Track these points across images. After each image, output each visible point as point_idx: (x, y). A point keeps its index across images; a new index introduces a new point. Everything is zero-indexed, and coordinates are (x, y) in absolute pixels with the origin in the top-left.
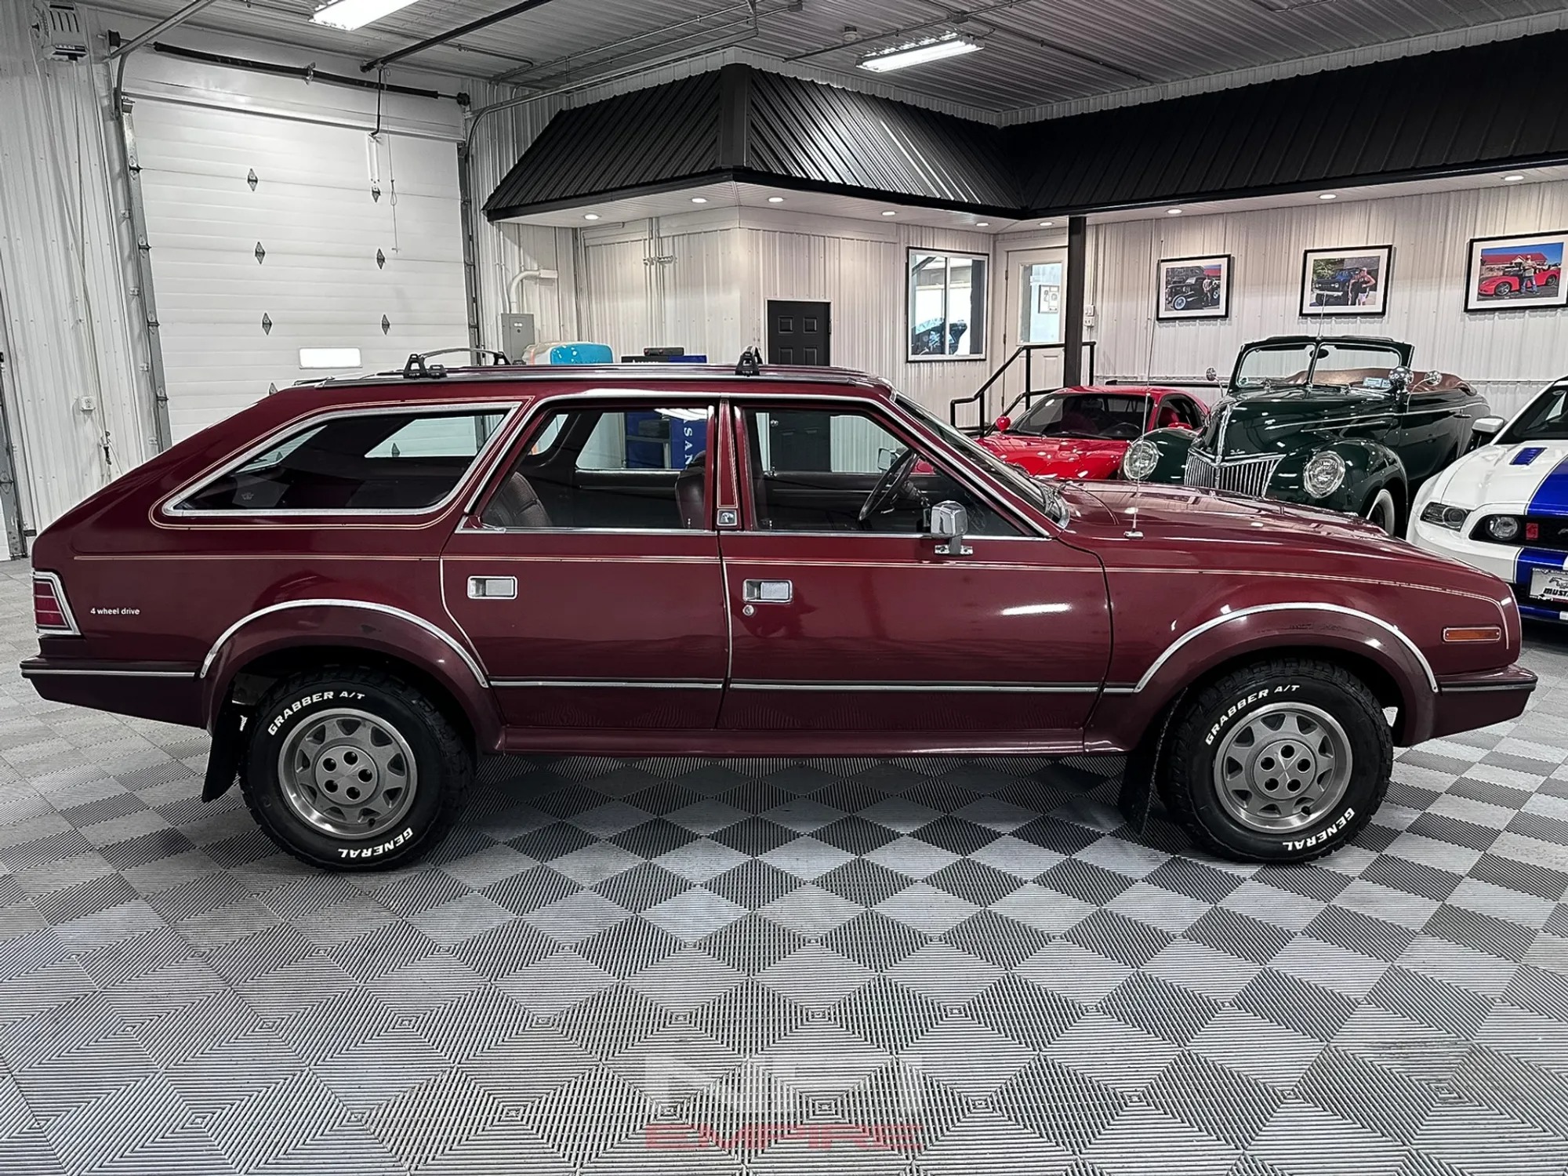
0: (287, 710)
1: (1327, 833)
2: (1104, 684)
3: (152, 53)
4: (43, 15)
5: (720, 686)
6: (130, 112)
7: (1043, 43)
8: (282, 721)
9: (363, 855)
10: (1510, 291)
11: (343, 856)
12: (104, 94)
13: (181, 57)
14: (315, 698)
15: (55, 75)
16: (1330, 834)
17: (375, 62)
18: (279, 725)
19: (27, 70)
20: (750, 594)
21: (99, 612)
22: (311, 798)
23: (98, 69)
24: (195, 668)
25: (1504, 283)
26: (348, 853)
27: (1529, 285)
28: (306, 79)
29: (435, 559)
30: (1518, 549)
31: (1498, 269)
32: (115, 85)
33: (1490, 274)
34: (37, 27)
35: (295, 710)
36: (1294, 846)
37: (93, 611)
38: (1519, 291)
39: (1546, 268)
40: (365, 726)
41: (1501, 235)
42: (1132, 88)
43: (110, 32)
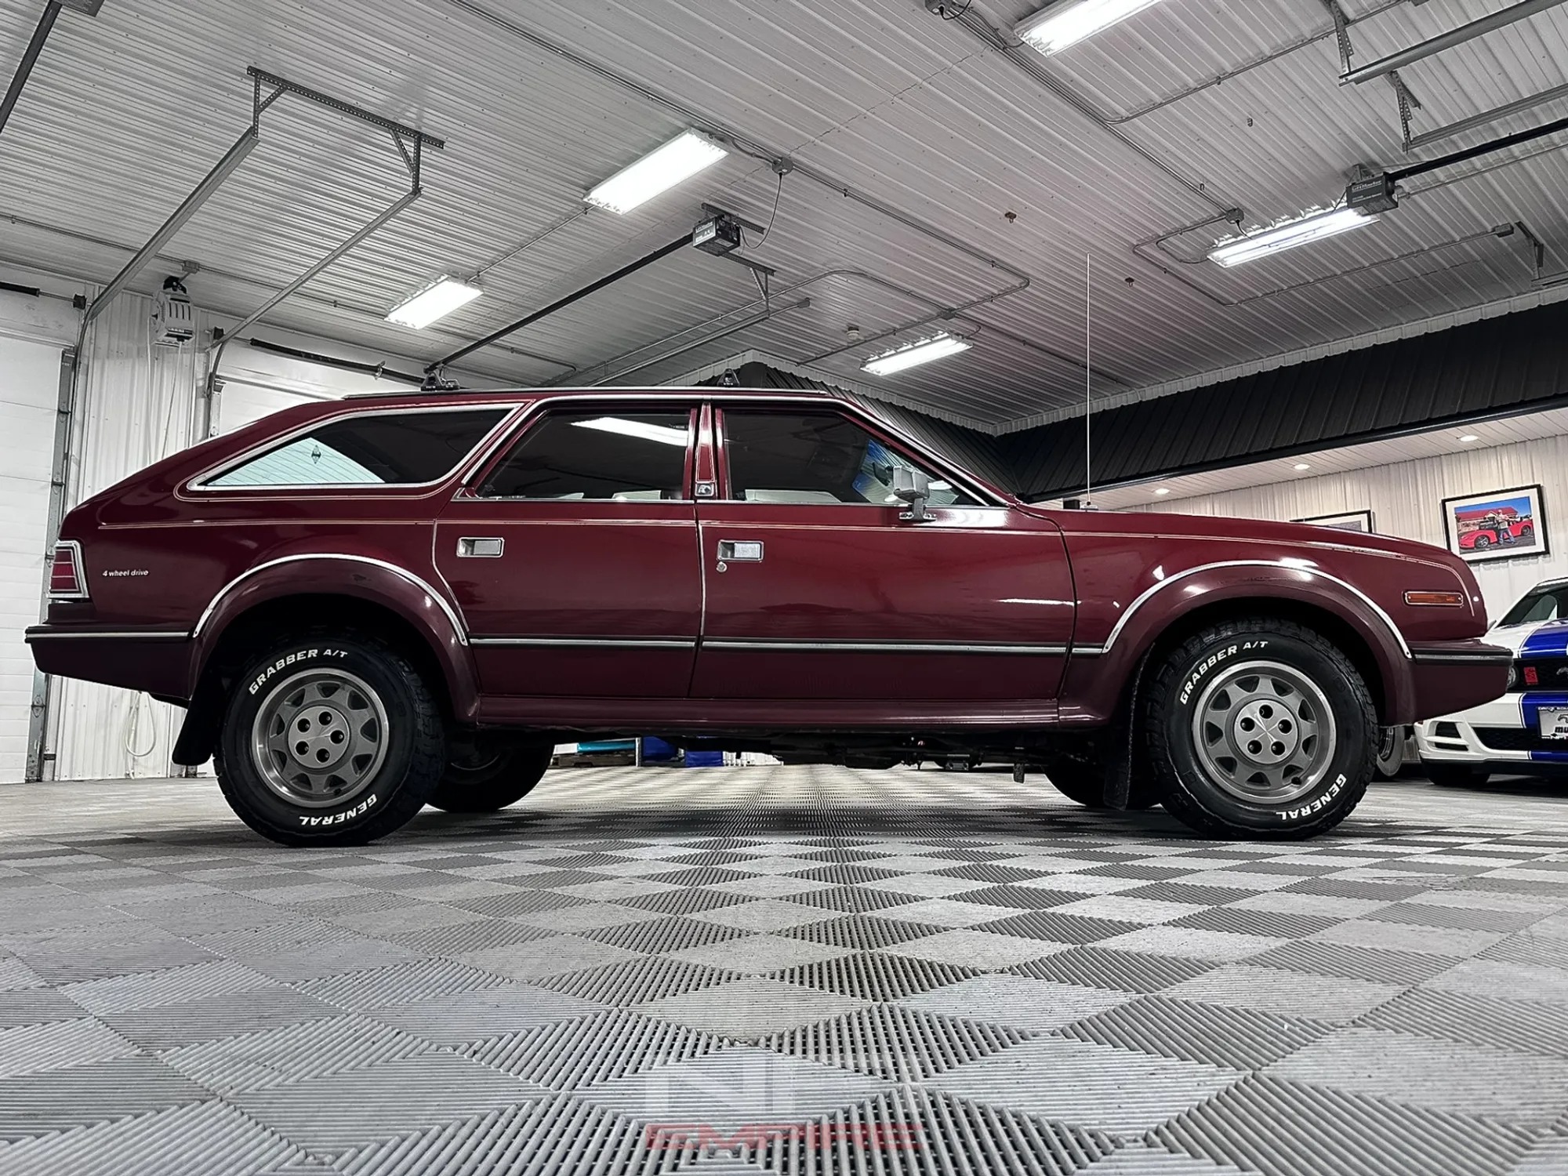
0: (271, 668)
1: (1321, 802)
2: (1071, 644)
3: (248, 347)
4: (163, 307)
5: (693, 644)
6: (220, 391)
7: (1025, 342)
8: (264, 680)
9: (324, 823)
10: (1489, 543)
11: (304, 823)
12: (201, 377)
13: (272, 351)
14: (300, 656)
15: (163, 360)
16: (1324, 803)
17: (438, 363)
18: (260, 684)
19: (140, 353)
20: (724, 555)
21: (111, 574)
22: (279, 766)
23: (200, 358)
24: (189, 628)
25: (1483, 537)
26: (309, 821)
27: (1507, 537)
28: (375, 375)
29: (431, 523)
30: (1520, 695)
31: (1474, 524)
32: (211, 370)
33: (1467, 530)
34: (156, 316)
35: (278, 668)
36: (1288, 815)
37: (105, 574)
38: (1498, 542)
39: (1519, 520)
40: (344, 689)
41: (1470, 494)
42: (1113, 395)
43: (216, 329)
